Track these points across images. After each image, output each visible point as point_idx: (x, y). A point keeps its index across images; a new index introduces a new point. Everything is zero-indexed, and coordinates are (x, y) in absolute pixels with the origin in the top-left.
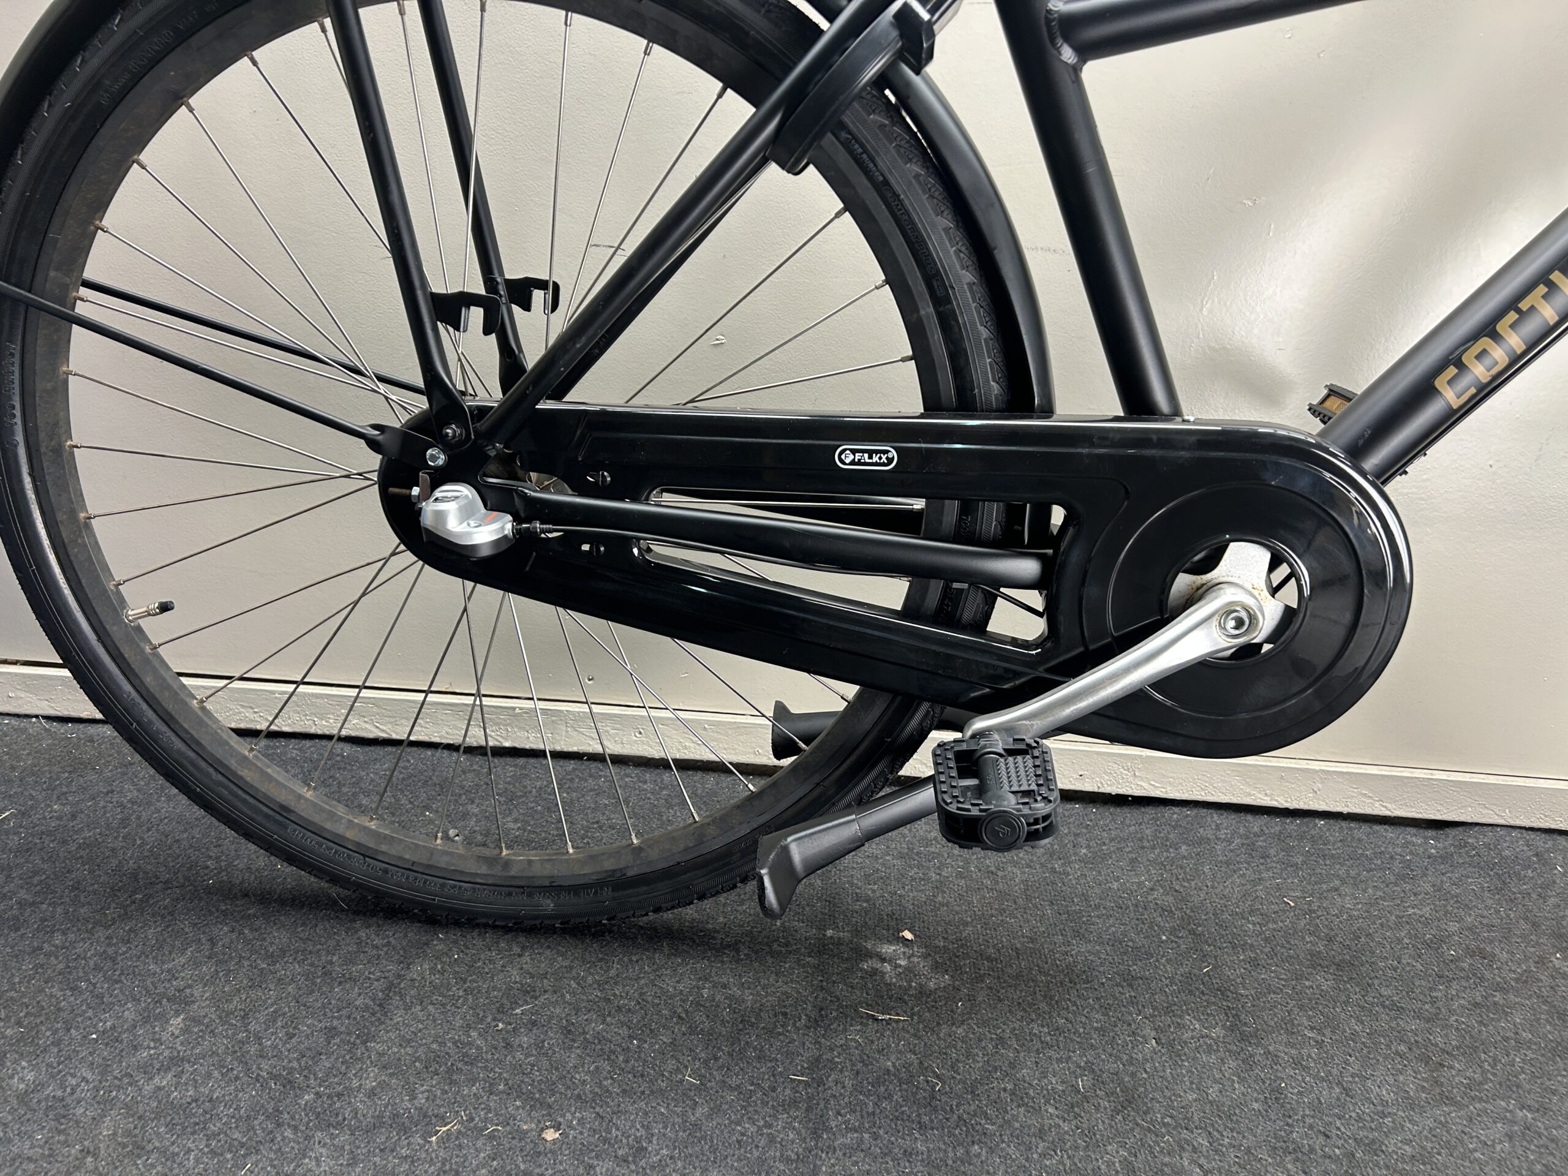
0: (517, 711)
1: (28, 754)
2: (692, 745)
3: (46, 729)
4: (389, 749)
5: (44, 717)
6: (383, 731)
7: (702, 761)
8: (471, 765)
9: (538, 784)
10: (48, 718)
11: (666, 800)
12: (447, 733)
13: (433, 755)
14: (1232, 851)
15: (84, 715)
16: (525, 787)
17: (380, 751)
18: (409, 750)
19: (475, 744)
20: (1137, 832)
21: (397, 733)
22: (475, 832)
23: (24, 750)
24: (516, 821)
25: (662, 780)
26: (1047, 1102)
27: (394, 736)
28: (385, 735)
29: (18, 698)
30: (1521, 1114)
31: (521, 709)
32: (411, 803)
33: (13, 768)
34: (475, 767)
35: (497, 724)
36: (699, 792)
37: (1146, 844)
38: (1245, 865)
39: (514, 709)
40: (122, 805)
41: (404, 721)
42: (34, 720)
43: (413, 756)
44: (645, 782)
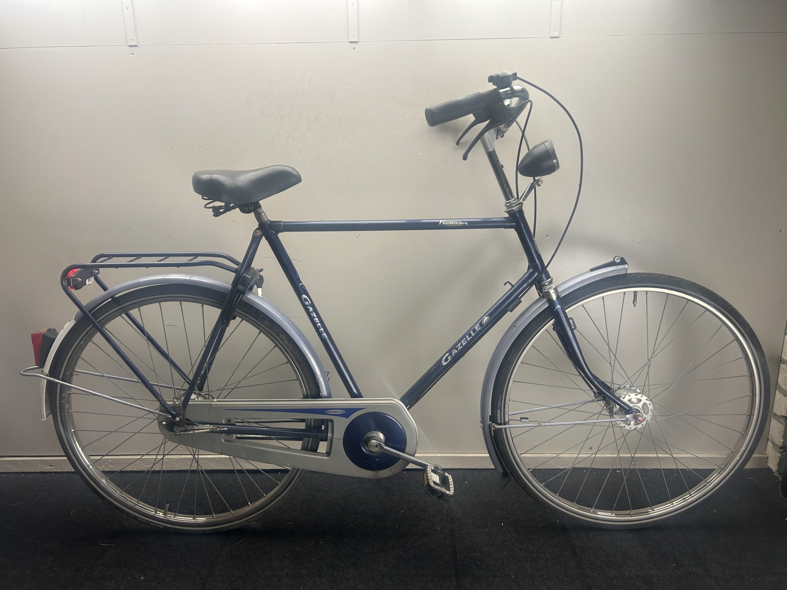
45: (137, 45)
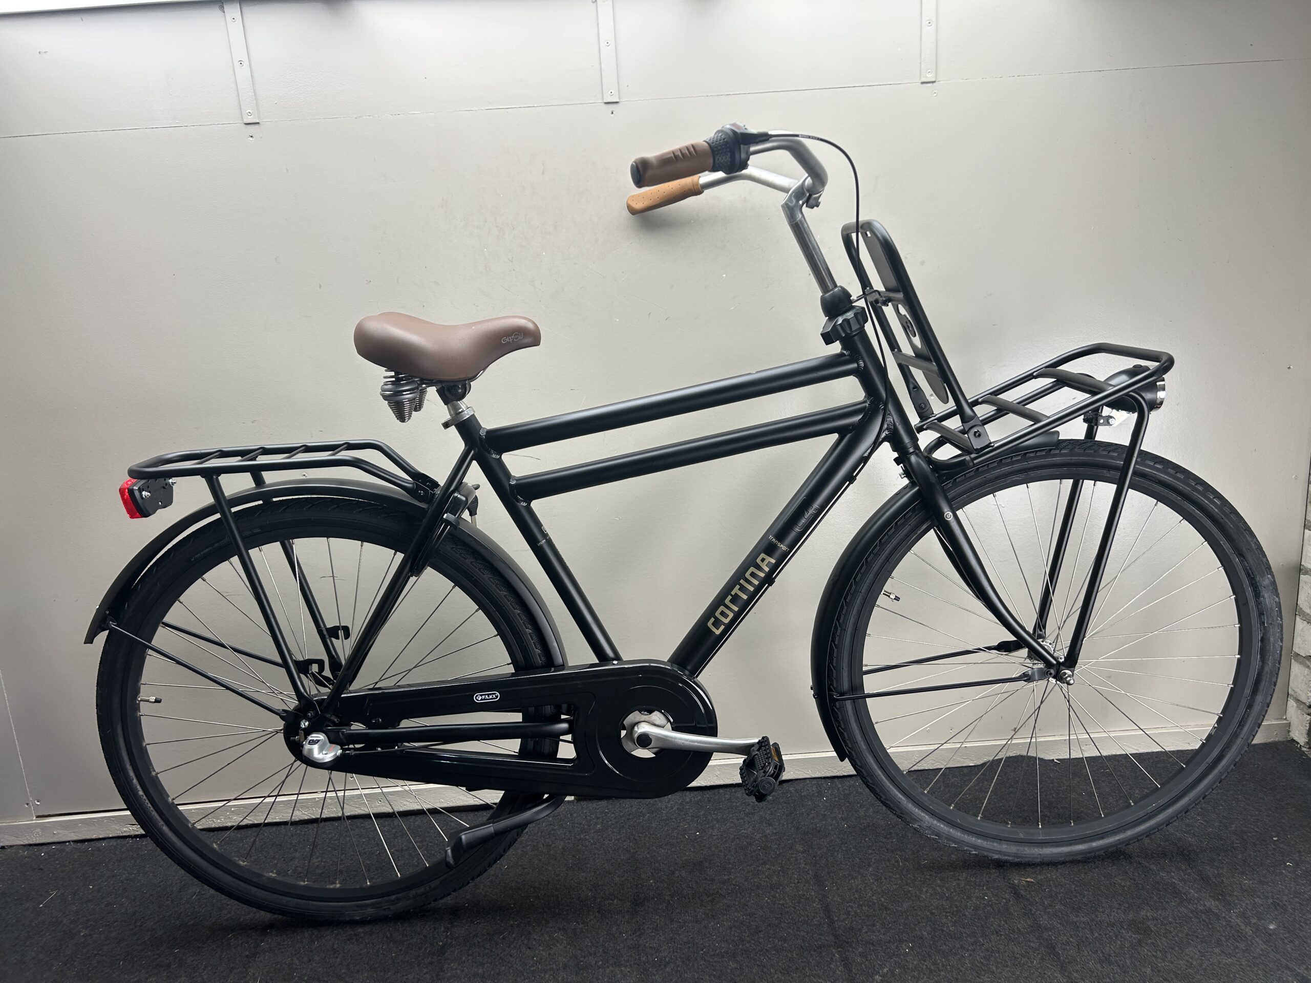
0: (317, 799)
1: (70, 863)
2: (407, 803)
3: (75, 848)
4: (254, 829)
5: (73, 841)
6: (250, 820)
7: (414, 810)
8: (296, 831)
9: (330, 836)
10: (75, 842)
11: (394, 834)
12: (283, 816)
13: (276, 830)
14: (671, 813)
15: (94, 837)
16: (323, 838)
17: (248, 832)
18: (264, 828)
19: (298, 820)
20: (628, 811)
21: (257, 821)
22: (297, 867)
23: (66, 861)
24: (317, 858)
25: (394, 824)
26: (540, 945)
27: (256, 822)
28: (251, 822)
29: (58, 833)
30: (742, 918)
31: (318, 798)
32: (265, 857)
33: (63, 871)
34: (298, 832)
35: (308, 808)
36: (412, 827)
37: (631, 817)
38: (674, 820)
39: (315, 798)
40: (122, 882)
41: (260, 814)
42: (67, 844)
43: (266, 832)
44: (385, 826)
45: (258, 121)
